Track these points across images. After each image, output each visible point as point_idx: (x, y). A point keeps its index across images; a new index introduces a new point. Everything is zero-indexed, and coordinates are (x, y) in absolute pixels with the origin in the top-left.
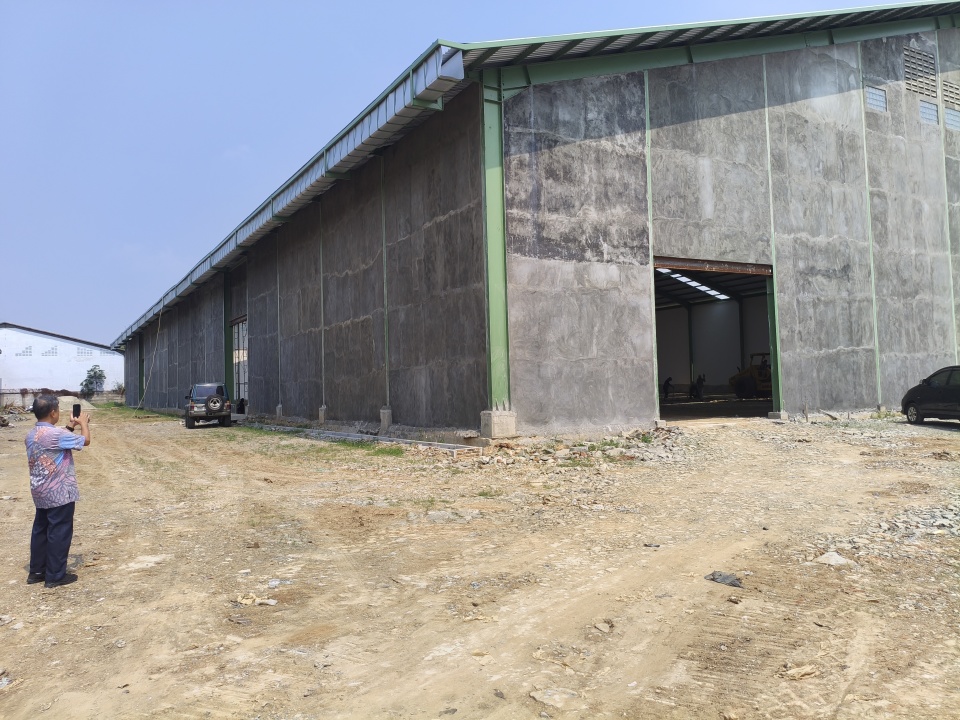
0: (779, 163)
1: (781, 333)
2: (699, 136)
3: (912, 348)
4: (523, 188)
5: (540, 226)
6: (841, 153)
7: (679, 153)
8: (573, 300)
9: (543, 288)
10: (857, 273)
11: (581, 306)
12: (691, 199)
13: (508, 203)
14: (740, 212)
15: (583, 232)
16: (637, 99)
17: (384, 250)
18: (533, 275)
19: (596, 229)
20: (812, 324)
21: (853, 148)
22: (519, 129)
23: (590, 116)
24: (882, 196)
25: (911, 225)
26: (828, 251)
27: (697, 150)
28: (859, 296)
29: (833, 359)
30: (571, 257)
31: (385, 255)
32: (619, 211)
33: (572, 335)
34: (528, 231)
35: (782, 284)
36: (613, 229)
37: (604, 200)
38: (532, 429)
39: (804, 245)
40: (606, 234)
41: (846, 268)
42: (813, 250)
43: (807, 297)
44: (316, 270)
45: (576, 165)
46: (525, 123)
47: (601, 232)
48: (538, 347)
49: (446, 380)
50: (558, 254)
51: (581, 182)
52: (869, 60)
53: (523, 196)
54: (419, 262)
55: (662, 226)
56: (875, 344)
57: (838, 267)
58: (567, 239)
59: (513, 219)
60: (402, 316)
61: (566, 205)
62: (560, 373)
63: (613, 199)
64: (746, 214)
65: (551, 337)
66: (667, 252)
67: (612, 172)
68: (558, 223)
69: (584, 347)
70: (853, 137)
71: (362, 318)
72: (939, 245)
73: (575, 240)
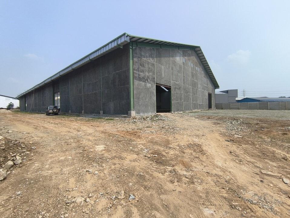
0: (172, 69)
1: (172, 98)
2: (162, 62)
3: (187, 102)
4: (136, 67)
5: (139, 75)
6: (180, 68)
7: (159, 64)
8: (144, 90)
9: (139, 87)
10: (181, 89)
11: (145, 91)
12: (161, 73)
13: (134, 70)
14: (167, 77)
15: (146, 77)
16: (154, 53)
17: (101, 78)
18: (138, 84)
19: (147, 77)
20: (176, 97)
21: (181, 68)
22: (136, 55)
23: (147, 55)
24: (184, 76)
25: (187, 82)
26: (178, 85)
27: (162, 64)
28: (181, 93)
29: (178, 103)
30: (144, 82)
31: (101, 79)
32: (151, 74)
33: (144, 97)
34: (137, 75)
35: (172, 90)
36: (150, 77)
37: (149, 72)
38: (137, 115)
39: (175, 83)
40: (149, 78)
41: (180, 88)
42: (176, 84)
43: (175, 92)
44: (81, 82)
45: (145, 64)
46: (136, 54)
47: (148, 77)
48: (139, 99)
49: (118, 105)
50: (142, 81)
51: (145, 67)
52: (183, 53)
53: (136, 68)
54: (111, 80)
55: (157, 78)
56: (183, 101)
57: (179, 88)
58: (143, 78)
59: (135, 73)
60: (106, 92)
61: (143, 71)
62: (142, 104)
63: (150, 71)
64: (168, 77)
65: (141, 97)
66: (158, 83)
67: (150, 66)
68: (142, 74)
69: (146, 99)
70: (181, 66)
71: (94, 92)
72: (190, 85)
73: (144, 78)
